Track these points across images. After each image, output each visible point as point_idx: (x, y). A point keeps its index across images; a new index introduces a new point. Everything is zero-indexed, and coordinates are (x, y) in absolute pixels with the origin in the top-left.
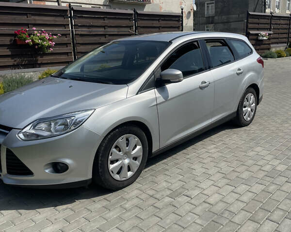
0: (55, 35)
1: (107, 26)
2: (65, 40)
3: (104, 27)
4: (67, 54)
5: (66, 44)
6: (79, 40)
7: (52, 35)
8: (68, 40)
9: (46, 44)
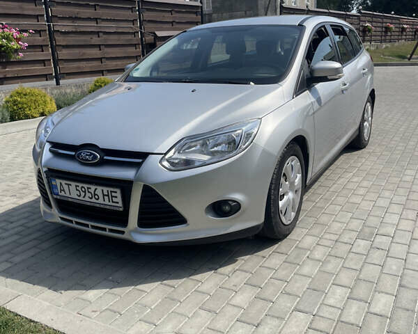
0: (26, 31)
1: (100, 19)
2: (38, 40)
3: (96, 20)
4: (43, 62)
5: (41, 47)
6: (60, 40)
7: (21, 31)
8: (44, 40)
9: (14, 45)
